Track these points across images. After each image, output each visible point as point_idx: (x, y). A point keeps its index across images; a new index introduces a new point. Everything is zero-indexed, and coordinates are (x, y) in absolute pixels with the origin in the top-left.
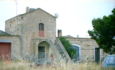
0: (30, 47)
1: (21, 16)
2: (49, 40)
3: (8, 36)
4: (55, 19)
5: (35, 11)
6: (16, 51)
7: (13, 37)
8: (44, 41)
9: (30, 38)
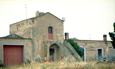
0: (41, 50)
1: (32, 20)
2: (59, 42)
3: (20, 39)
4: (62, 22)
5: (45, 15)
6: (28, 54)
7: (25, 40)
8: (54, 43)
9: (41, 40)
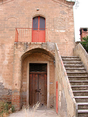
0: (8, 66)
4: (70, 6)
9: (11, 45)
